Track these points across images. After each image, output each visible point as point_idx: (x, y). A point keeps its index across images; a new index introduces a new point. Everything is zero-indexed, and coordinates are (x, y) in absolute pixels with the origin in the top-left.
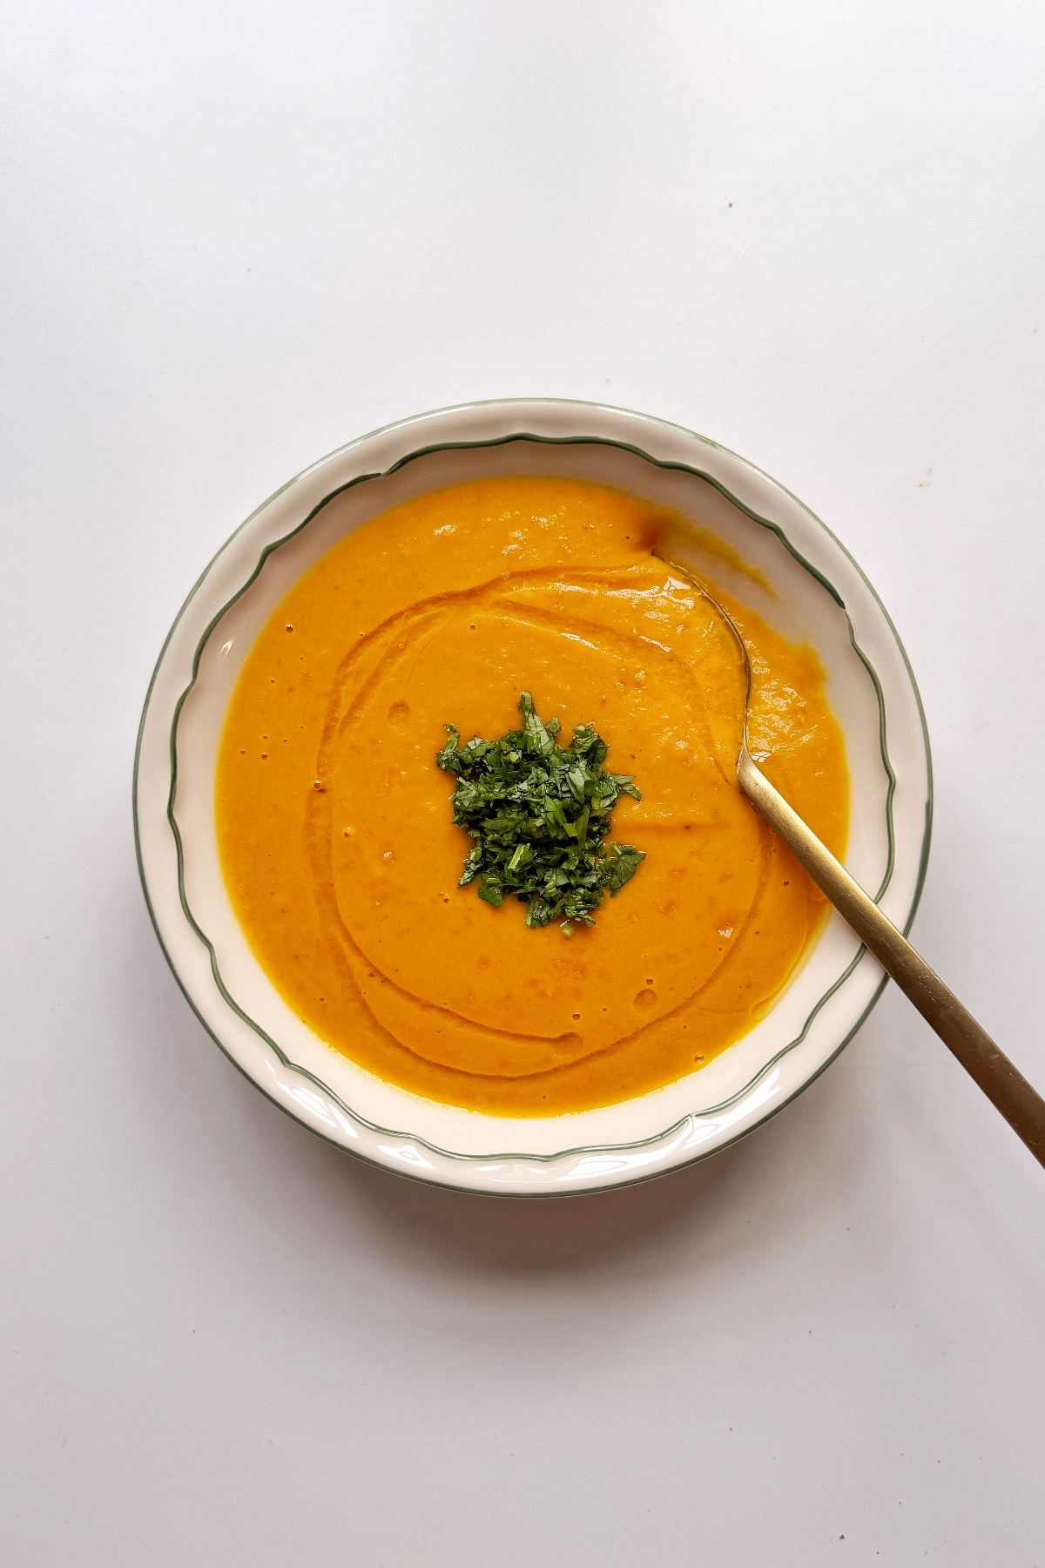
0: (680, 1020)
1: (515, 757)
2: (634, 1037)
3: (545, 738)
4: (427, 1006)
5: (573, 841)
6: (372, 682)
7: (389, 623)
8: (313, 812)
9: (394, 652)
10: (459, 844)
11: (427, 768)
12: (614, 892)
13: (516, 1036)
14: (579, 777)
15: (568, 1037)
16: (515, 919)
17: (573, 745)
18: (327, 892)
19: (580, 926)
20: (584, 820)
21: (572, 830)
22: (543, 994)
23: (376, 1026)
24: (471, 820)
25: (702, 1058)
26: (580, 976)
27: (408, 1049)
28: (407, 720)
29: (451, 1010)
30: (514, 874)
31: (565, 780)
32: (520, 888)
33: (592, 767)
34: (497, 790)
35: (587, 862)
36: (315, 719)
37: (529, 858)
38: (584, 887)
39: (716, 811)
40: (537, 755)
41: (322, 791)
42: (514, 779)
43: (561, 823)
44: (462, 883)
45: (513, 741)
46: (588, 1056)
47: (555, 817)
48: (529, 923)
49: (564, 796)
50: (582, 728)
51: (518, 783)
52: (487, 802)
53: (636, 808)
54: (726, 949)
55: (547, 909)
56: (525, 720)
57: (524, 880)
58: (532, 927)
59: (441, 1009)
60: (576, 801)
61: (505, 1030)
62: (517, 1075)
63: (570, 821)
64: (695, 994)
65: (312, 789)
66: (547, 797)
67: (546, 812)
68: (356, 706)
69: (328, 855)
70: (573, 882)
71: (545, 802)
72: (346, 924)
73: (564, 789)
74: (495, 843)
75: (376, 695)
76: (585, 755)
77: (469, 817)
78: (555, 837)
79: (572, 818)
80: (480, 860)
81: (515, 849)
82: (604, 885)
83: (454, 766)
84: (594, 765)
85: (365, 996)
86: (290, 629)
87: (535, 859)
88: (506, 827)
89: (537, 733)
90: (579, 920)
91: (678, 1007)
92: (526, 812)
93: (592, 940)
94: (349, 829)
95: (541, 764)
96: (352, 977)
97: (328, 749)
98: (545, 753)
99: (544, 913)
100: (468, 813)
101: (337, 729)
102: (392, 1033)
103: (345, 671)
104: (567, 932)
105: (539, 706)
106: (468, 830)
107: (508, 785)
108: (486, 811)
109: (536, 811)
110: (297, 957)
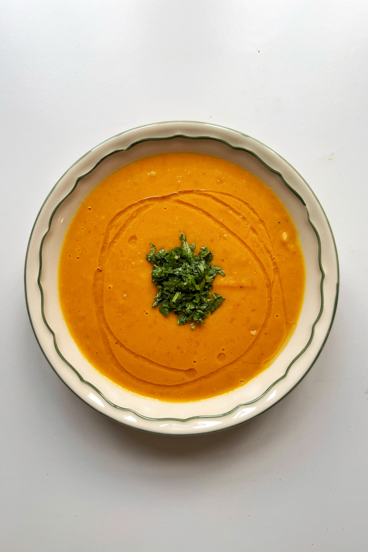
0: (235, 366)
1: (177, 257)
2: (217, 372)
3: (189, 251)
4: (137, 356)
5: (198, 291)
6: (122, 229)
7: (130, 207)
8: (96, 279)
9: (132, 217)
10: (153, 291)
11: (142, 261)
12: (212, 312)
13: (172, 369)
14: (202, 267)
15: (191, 371)
16: (173, 322)
17: (200, 254)
18: (100, 311)
19: (198, 324)
20: (203, 284)
21: (198, 288)
22: (182, 352)
23: (118, 364)
24: (159, 281)
25: (244, 381)
26: (197, 345)
27: (129, 373)
28: (136, 242)
29: (147, 357)
30: (174, 303)
31: (196, 268)
32: (176, 309)
33: (207, 263)
34: (170, 270)
35: (203, 300)
36: (99, 243)
37: (180, 298)
38: (201, 310)
39: (253, 282)
40: (186, 258)
41: (100, 271)
42: (176, 266)
43: (194, 285)
44: (153, 306)
45: (177, 251)
46: (198, 378)
47: (191, 282)
48: (178, 323)
49: (196, 274)
50: (203, 248)
51: (177, 268)
52: (166, 274)
53: (222, 279)
54: (253, 339)
55: (186, 318)
56: (183, 243)
57: (178, 306)
58: (180, 325)
59: (143, 357)
60: (200, 276)
61: (167, 366)
62: (171, 385)
63: (197, 284)
64: (241, 356)
65: (96, 270)
66: (189, 274)
67: (188, 280)
68: (115, 238)
69: (102, 296)
70: (197, 308)
71: (188, 276)
72: (108, 322)
73: (196, 271)
74: (167, 291)
75: (124, 234)
76: (204, 258)
77: (158, 280)
78: (192, 290)
79: (198, 282)
80: (161, 297)
81: (175, 294)
82: (208, 310)
83: (154, 259)
84: (207, 262)
85: (114, 352)
86: (90, 209)
87: (182, 298)
88: (172, 285)
89: (187, 249)
90: (198, 322)
91: (234, 361)
92: (180, 279)
93: (202, 331)
94: (111, 286)
95: (187, 261)
96: (109, 344)
97: (103, 255)
98: (189, 257)
99: (184, 319)
100: (158, 278)
101: (107, 247)
102: (124, 367)
103: (111, 225)
104: (193, 327)
105: (188, 239)
106: (157, 285)
107: (174, 268)
108: (165, 278)
109: (184, 279)
110: (88, 336)
